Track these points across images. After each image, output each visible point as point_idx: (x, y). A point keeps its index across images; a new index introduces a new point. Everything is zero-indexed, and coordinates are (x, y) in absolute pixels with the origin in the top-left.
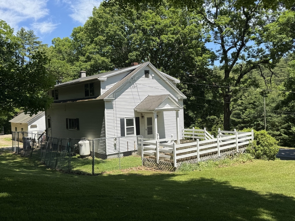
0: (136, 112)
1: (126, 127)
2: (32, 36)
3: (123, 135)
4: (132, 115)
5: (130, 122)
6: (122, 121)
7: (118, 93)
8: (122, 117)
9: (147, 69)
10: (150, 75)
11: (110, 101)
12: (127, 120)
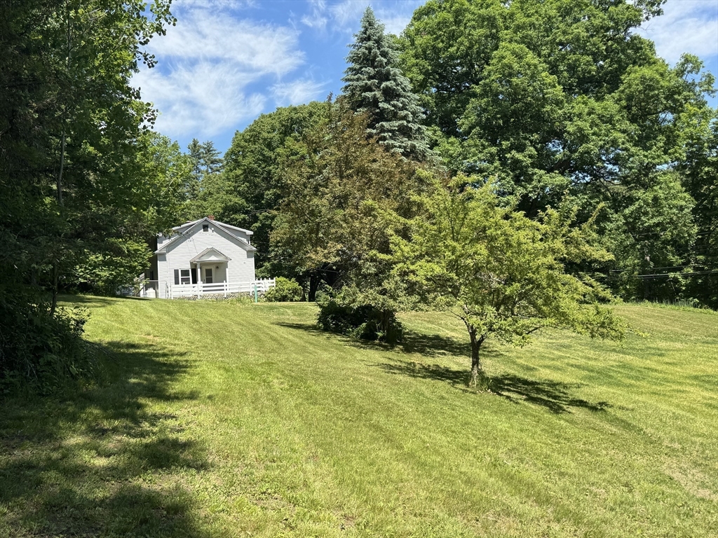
0: (191, 263)
1: (180, 277)
2: (211, 151)
3: (177, 282)
4: (188, 267)
5: (185, 273)
6: (176, 272)
7: (170, 247)
8: (176, 269)
9: (206, 223)
10: (209, 229)
11: (163, 255)
12: (182, 271)
